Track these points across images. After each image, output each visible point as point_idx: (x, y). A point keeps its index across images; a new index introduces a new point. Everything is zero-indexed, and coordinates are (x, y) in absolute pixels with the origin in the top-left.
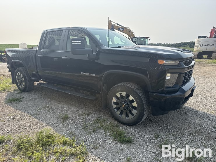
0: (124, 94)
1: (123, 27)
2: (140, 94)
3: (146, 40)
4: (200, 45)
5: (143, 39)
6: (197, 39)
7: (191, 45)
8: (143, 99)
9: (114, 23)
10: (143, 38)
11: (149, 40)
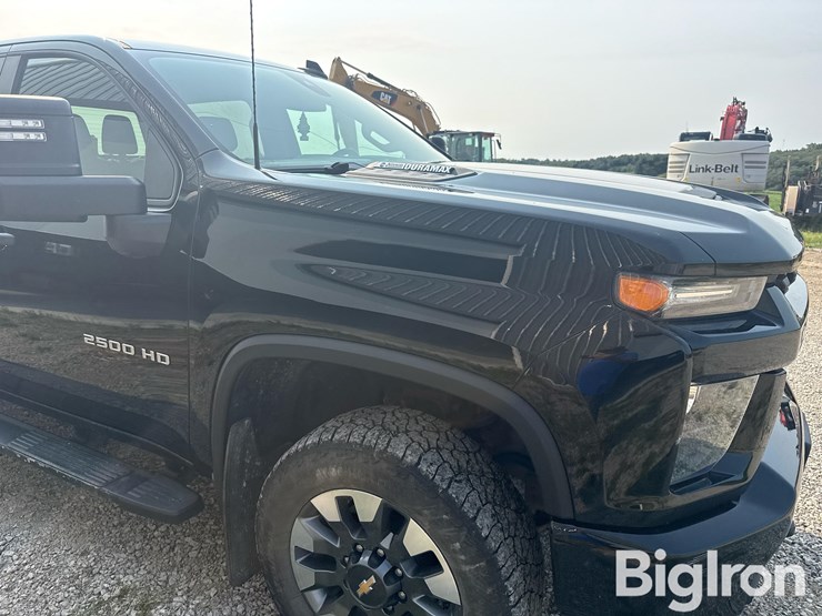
0: (368, 506)
1: (393, 87)
2: (484, 522)
3: (485, 143)
4: (687, 167)
5: (473, 141)
6: (677, 142)
7: (644, 165)
8: (500, 558)
9: (356, 72)
10: (474, 134)
11: (495, 145)
